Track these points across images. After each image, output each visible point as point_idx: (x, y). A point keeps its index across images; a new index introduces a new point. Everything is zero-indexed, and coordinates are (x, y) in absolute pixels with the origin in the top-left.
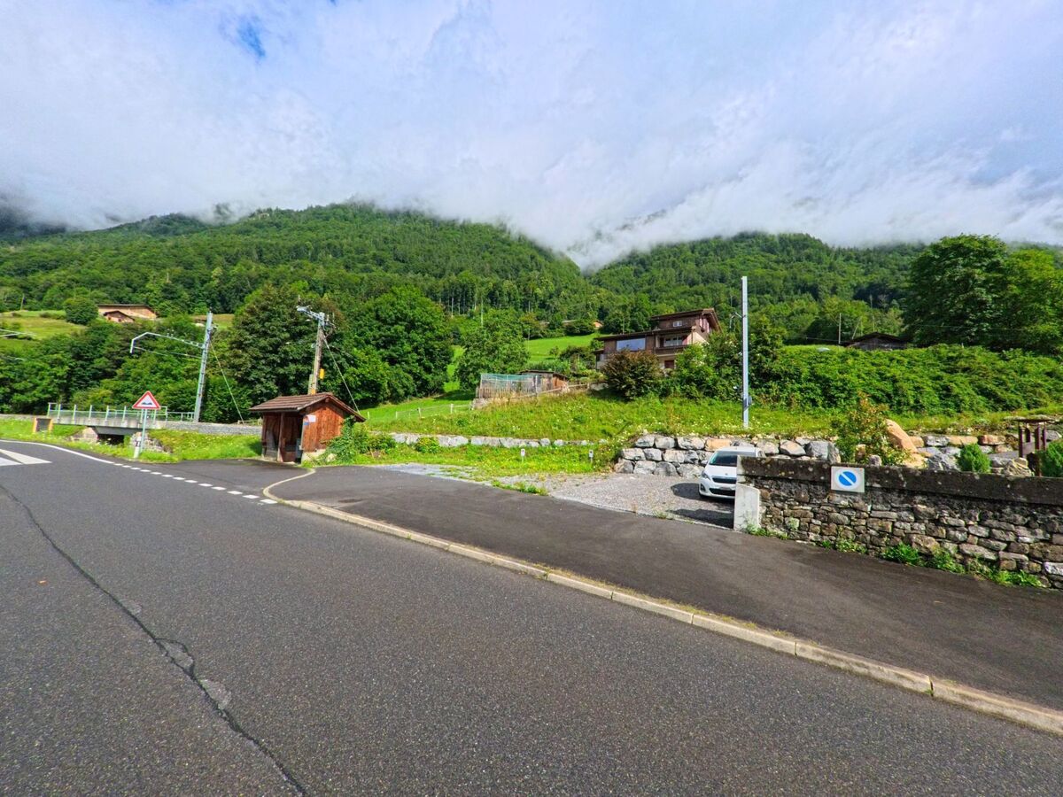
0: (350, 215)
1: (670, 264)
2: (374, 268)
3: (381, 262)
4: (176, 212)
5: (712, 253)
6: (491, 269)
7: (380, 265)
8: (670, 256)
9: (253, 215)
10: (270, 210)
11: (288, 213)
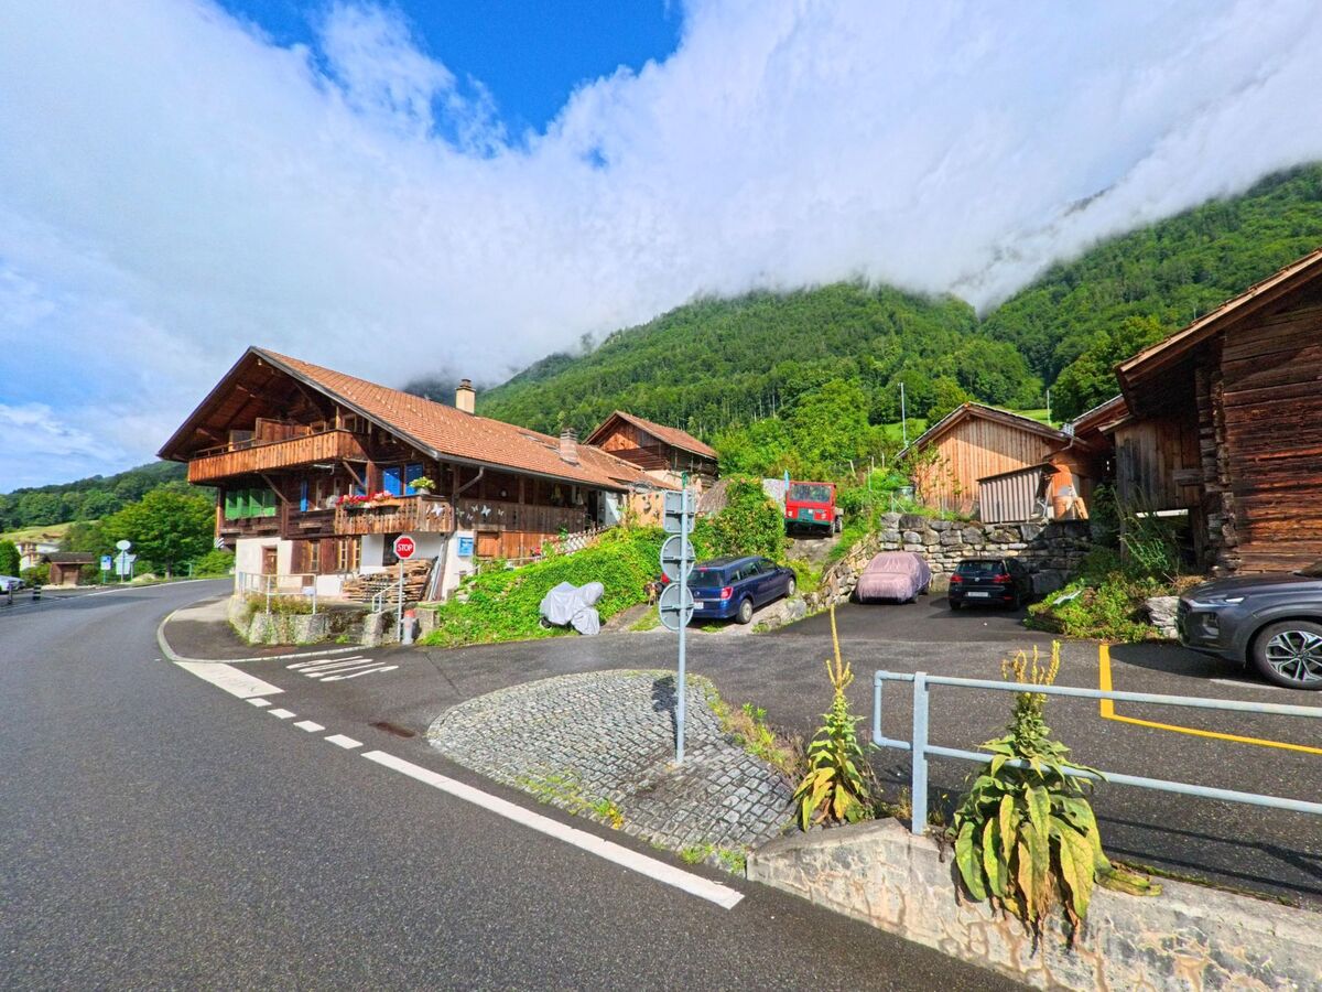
0: (691, 316)
1: (1114, 270)
2: (702, 376)
3: (708, 366)
4: (551, 354)
5: (1192, 233)
6: (829, 346)
7: (709, 370)
8: (1115, 257)
9: (607, 341)
10: (620, 332)
11: (636, 331)
